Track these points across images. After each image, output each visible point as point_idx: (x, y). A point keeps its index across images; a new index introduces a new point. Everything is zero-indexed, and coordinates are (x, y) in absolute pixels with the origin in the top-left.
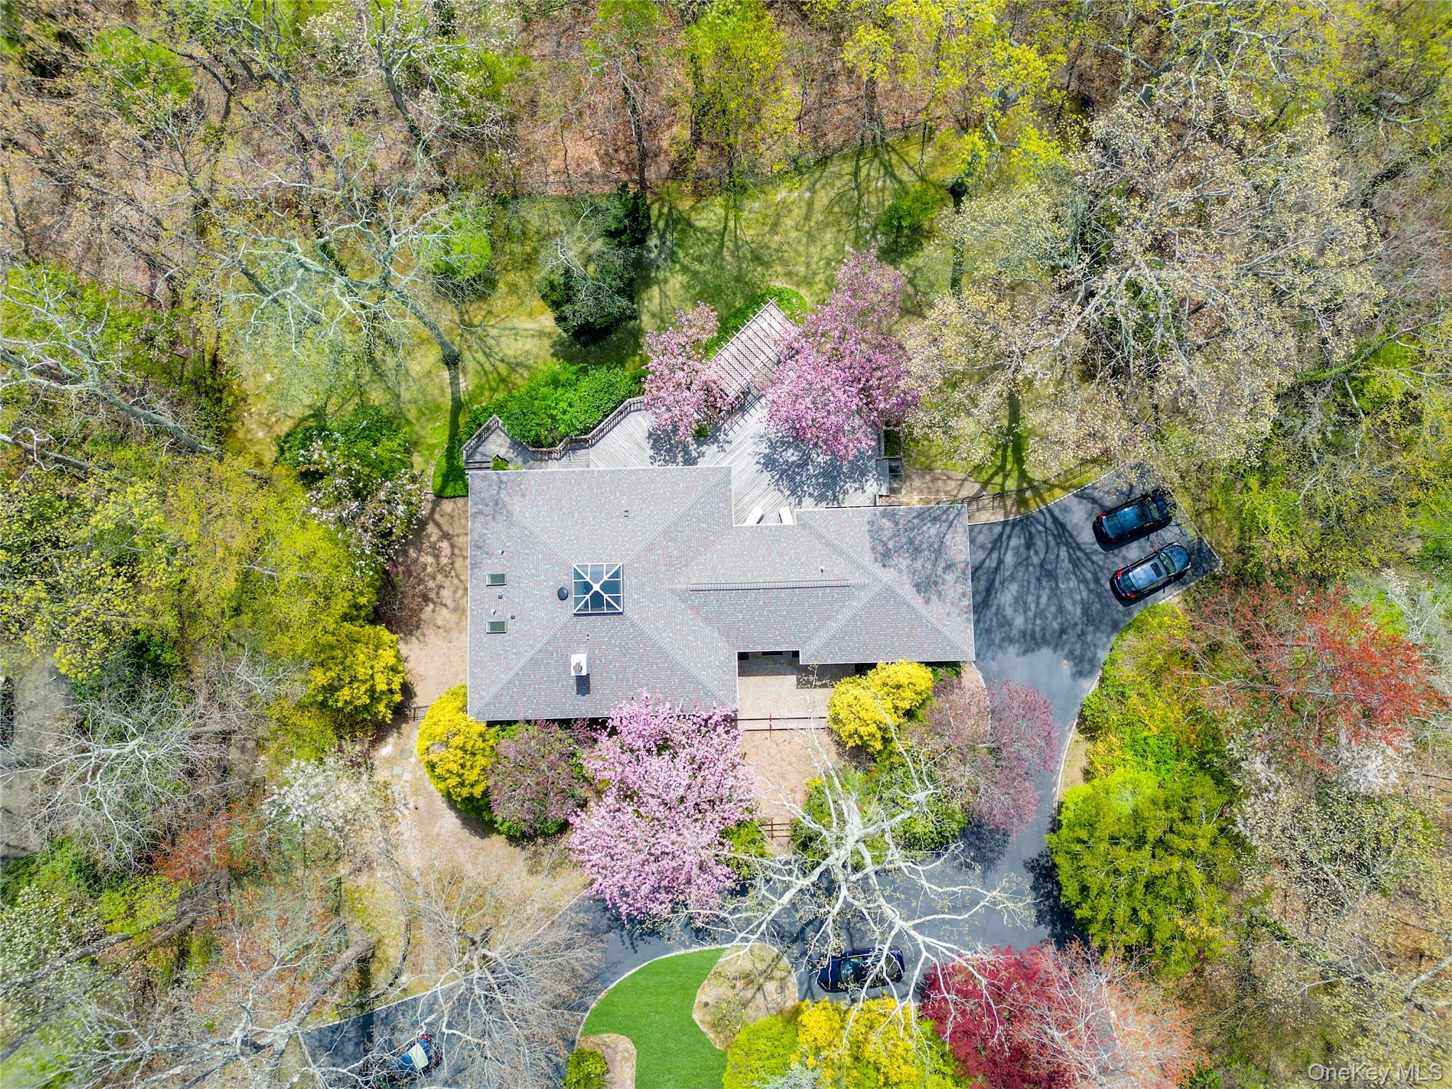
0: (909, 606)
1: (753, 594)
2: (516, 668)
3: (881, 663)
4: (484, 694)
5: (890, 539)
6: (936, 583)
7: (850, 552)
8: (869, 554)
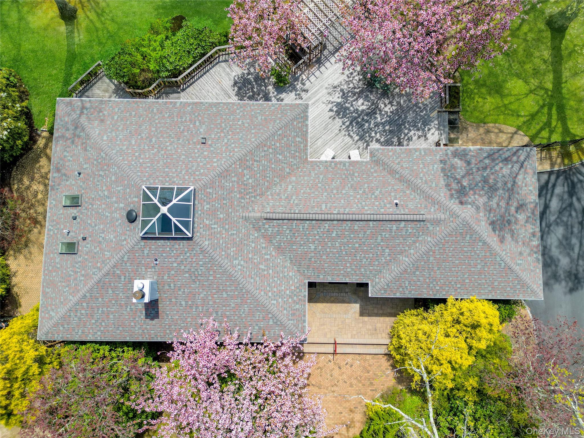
0: (485, 243)
1: (327, 225)
2: (84, 290)
3: (451, 300)
4: (53, 314)
5: (463, 177)
6: (509, 222)
7: (425, 187)
8: (445, 190)
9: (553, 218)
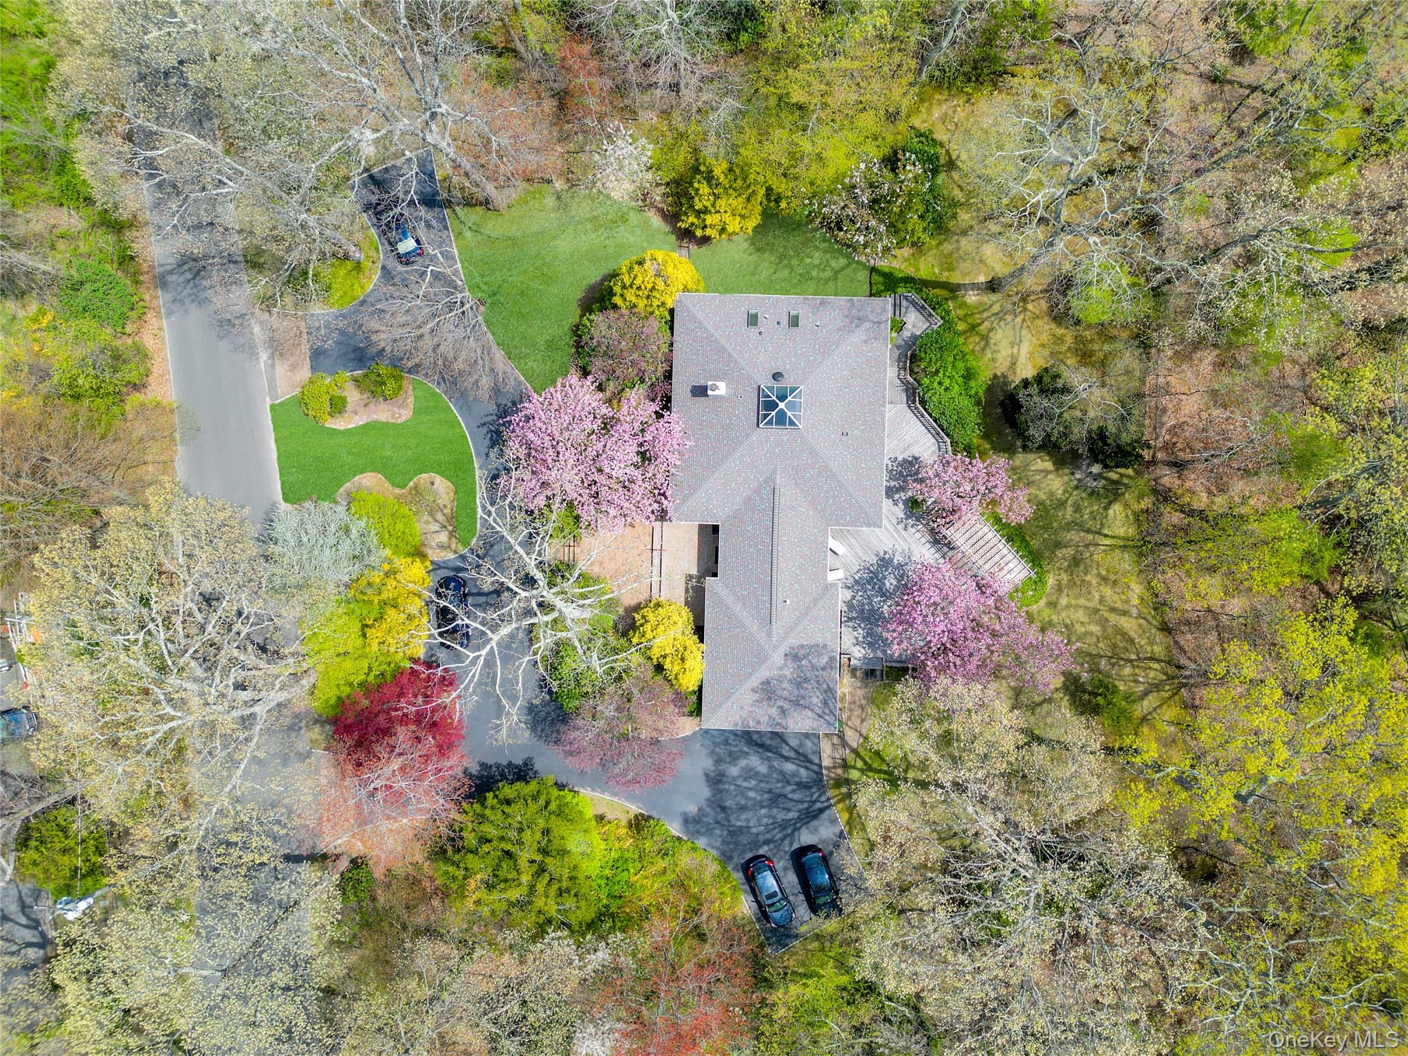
0: (751, 674)
1: (769, 541)
2: (717, 335)
3: (703, 647)
4: (697, 307)
5: (810, 662)
6: (769, 699)
7: (801, 627)
8: (798, 643)
9: (775, 764)
